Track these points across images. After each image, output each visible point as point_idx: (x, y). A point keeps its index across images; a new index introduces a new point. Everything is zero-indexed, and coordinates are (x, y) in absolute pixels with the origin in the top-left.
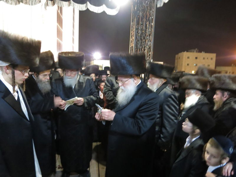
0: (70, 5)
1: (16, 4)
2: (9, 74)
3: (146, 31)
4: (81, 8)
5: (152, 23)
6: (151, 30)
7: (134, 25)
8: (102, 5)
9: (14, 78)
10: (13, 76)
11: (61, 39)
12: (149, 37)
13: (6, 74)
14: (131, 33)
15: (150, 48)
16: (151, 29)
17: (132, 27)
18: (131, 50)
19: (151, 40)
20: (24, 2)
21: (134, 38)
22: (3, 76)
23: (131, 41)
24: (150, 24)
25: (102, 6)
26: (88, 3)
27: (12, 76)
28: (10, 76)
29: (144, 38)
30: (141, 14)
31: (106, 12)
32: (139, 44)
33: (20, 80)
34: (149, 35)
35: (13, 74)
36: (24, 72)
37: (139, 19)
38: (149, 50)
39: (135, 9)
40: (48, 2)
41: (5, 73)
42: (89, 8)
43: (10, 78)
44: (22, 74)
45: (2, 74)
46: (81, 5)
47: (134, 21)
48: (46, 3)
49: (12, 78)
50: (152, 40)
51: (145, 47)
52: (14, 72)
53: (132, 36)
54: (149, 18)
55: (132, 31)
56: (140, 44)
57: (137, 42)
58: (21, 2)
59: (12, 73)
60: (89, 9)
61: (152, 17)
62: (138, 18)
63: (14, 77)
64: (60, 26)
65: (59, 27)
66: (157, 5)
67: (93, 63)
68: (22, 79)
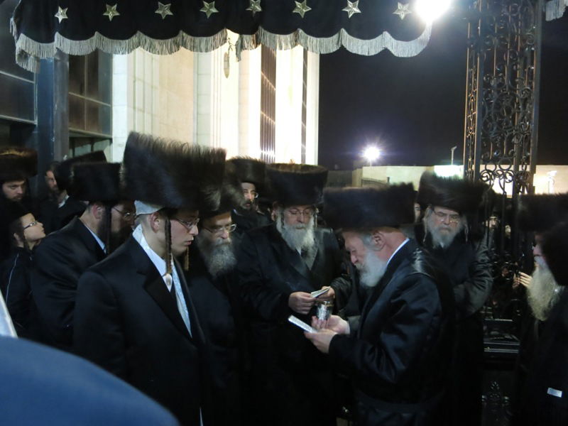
0: (296, 41)
1: (171, 52)
2: (157, 230)
3: (513, 89)
4: (326, 48)
5: (532, 65)
6: (529, 87)
7: (476, 75)
8: (381, 33)
9: (168, 240)
10: (168, 234)
11: (273, 115)
12: (524, 106)
13: (152, 232)
14: (469, 99)
15: (527, 139)
16: (530, 84)
17: (470, 81)
18: (467, 147)
19: (530, 115)
20: (189, 47)
21: (476, 113)
22: (144, 236)
23: (468, 119)
24: (525, 67)
25: (380, 37)
26: (344, 31)
27: (166, 235)
28: (161, 235)
29: (509, 111)
30: (495, 41)
31: (393, 51)
32: (493, 129)
33: (182, 245)
34: (525, 101)
35: (168, 229)
36: (191, 225)
37: (490, 55)
38: (527, 144)
39: (478, 30)
40: (244, 40)
41: (150, 229)
42: (345, 46)
43: (160, 241)
44: (186, 230)
45: (143, 231)
46: (325, 40)
47: (476, 64)
48: (240, 42)
49: (166, 239)
50: (533, 114)
51: (511, 137)
52: (170, 226)
53: (469, 108)
54: (522, 49)
55: (470, 91)
56: (495, 128)
57: (485, 124)
58: (182, 45)
59: (165, 229)
60: (345, 49)
61: (533, 49)
62: (488, 53)
63: (170, 236)
64: (268, 78)
65: (268, 81)
66: (544, 15)
67: (361, 174)
68: (186, 242)
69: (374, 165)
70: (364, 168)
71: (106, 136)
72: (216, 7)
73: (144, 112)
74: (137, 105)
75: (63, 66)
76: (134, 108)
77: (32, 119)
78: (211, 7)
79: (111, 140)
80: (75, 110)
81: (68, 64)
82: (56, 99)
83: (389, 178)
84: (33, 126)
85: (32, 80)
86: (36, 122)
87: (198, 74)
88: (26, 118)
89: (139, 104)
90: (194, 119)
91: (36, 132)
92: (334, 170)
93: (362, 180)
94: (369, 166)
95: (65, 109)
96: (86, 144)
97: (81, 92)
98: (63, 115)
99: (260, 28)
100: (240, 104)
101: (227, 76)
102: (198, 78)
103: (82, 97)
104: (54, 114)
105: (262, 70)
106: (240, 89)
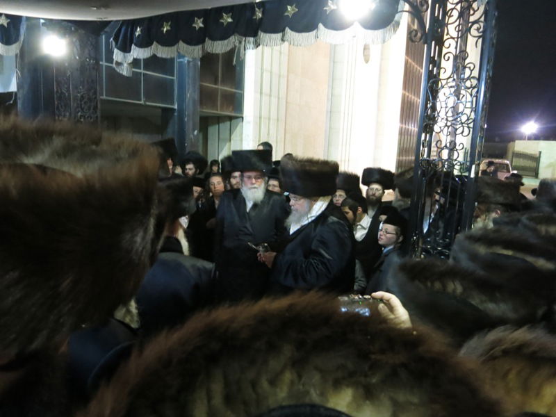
11: (417, 93)
64: (414, 61)
67: (514, 147)
69: (529, 139)
70: (517, 142)
71: (238, 115)
73: (270, 96)
74: (264, 91)
75: (195, 65)
76: (261, 93)
77: (173, 104)
78: (228, 17)
79: (243, 118)
80: (207, 97)
81: (199, 63)
82: (188, 90)
83: (540, 153)
84: (174, 109)
85: (173, 76)
86: (176, 107)
87: (334, 62)
88: (168, 104)
89: (266, 89)
90: (328, 99)
91: (176, 114)
92: (494, 142)
93: (513, 153)
94: (525, 139)
95: (197, 97)
97: (216, 83)
98: (194, 101)
100: (380, 85)
101: (367, 61)
102: (334, 66)
103: (216, 87)
104: (187, 100)
105: (407, 54)
106: (381, 71)
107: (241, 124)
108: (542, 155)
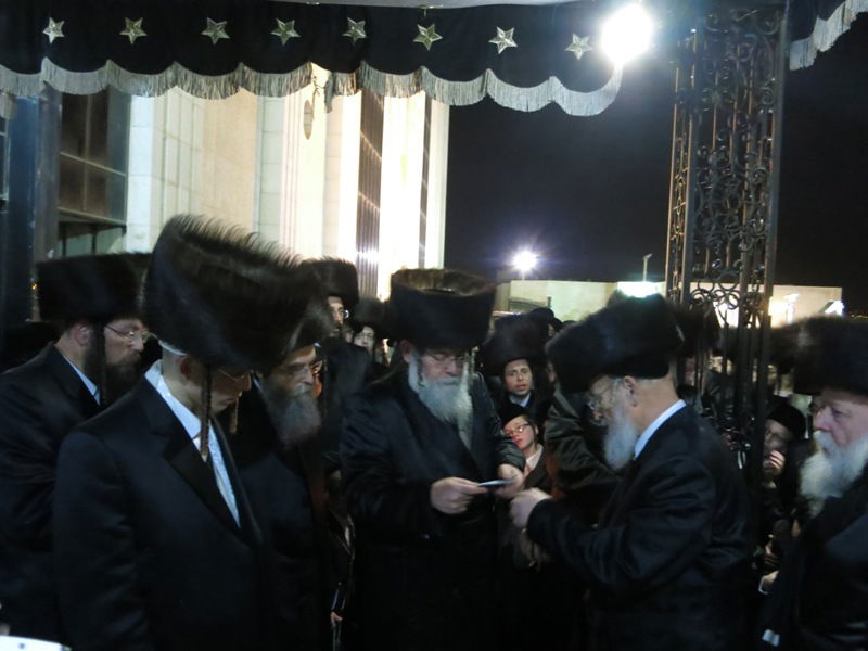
0: (417, 85)
1: (224, 95)
3: (740, 169)
4: (464, 97)
5: (769, 134)
6: (764, 167)
7: (686, 147)
11: (376, 198)
12: (757, 196)
14: (675, 182)
15: (760, 245)
16: (766, 162)
17: (678, 156)
18: (672, 254)
19: (766, 208)
20: (252, 88)
21: (686, 202)
23: (674, 213)
24: (758, 138)
25: (545, 84)
26: (490, 73)
29: (734, 203)
30: (716, 97)
31: (565, 106)
32: (710, 228)
34: (758, 188)
37: (708, 118)
38: (760, 252)
39: (691, 80)
40: (338, 80)
42: (491, 95)
46: (461, 85)
47: (687, 130)
48: (331, 83)
50: (770, 207)
51: (737, 241)
53: (676, 195)
54: (755, 111)
55: (677, 171)
56: (713, 227)
57: (699, 221)
58: (242, 86)
60: (493, 100)
61: (771, 111)
62: (705, 115)
64: (371, 142)
65: (370, 146)
66: (787, 61)
67: (509, 292)
69: (529, 278)
70: (514, 283)
71: (119, 222)
72: (296, 29)
73: (177, 186)
74: (166, 176)
75: (52, 110)
76: (163, 180)
77: (0, 191)
78: (288, 28)
79: (124, 228)
80: (69, 181)
81: (60, 108)
82: (39, 161)
83: (549, 299)
84: (2, 202)
86: (6, 197)
87: (263, 132)
89: (170, 174)
90: (255, 199)
91: (5, 212)
93: (510, 301)
94: (520, 279)
95: (54, 178)
96: (84, 233)
97: (80, 152)
98: (49, 186)
99: (363, 62)
100: (326, 179)
101: (308, 136)
102: (263, 138)
103: (82, 160)
104: (36, 184)
105: (363, 128)
106: (327, 156)
107: (119, 239)
108: (552, 303)
